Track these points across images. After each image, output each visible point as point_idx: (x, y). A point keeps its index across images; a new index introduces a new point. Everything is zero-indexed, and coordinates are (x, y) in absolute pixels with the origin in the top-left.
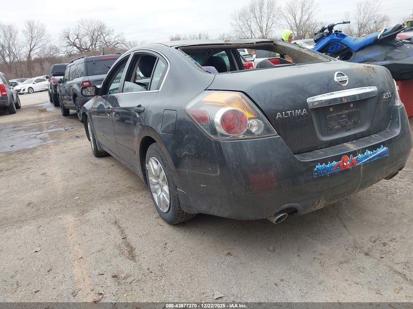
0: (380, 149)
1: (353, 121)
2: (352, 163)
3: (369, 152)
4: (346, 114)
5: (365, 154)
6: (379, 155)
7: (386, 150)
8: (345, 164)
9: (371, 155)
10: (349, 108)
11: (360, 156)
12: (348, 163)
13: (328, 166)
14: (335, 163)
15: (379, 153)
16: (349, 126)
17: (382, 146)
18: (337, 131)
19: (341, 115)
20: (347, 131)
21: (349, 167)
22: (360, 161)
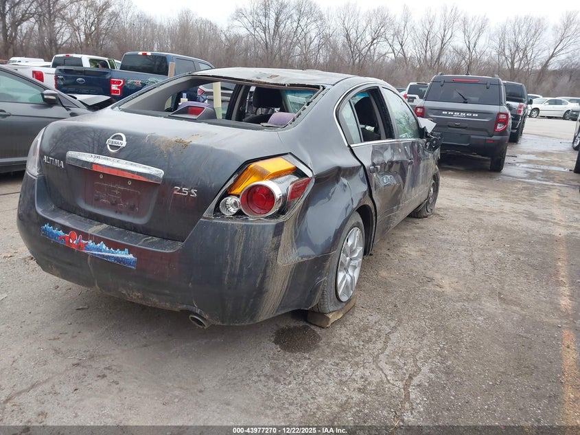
0: (123, 252)
1: (127, 204)
2: (79, 245)
3: (104, 246)
4: (120, 190)
5: (98, 245)
6: (117, 259)
7: (131, 259)
8: (71, 241)
9: (105, 251)
10: (127, 185)
11: (91, 243)
12: (75, 242)
13: (55, 231)
14: (61, 233)
15: (117, 255)
16: (121, 207)
17: (126, 250)
18: (103, 206)
19: (114, 189)
20: (116, 212)
21: (74, 248)
22: (88, 249)
